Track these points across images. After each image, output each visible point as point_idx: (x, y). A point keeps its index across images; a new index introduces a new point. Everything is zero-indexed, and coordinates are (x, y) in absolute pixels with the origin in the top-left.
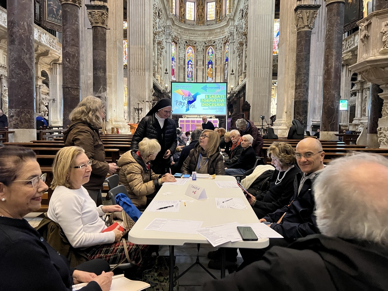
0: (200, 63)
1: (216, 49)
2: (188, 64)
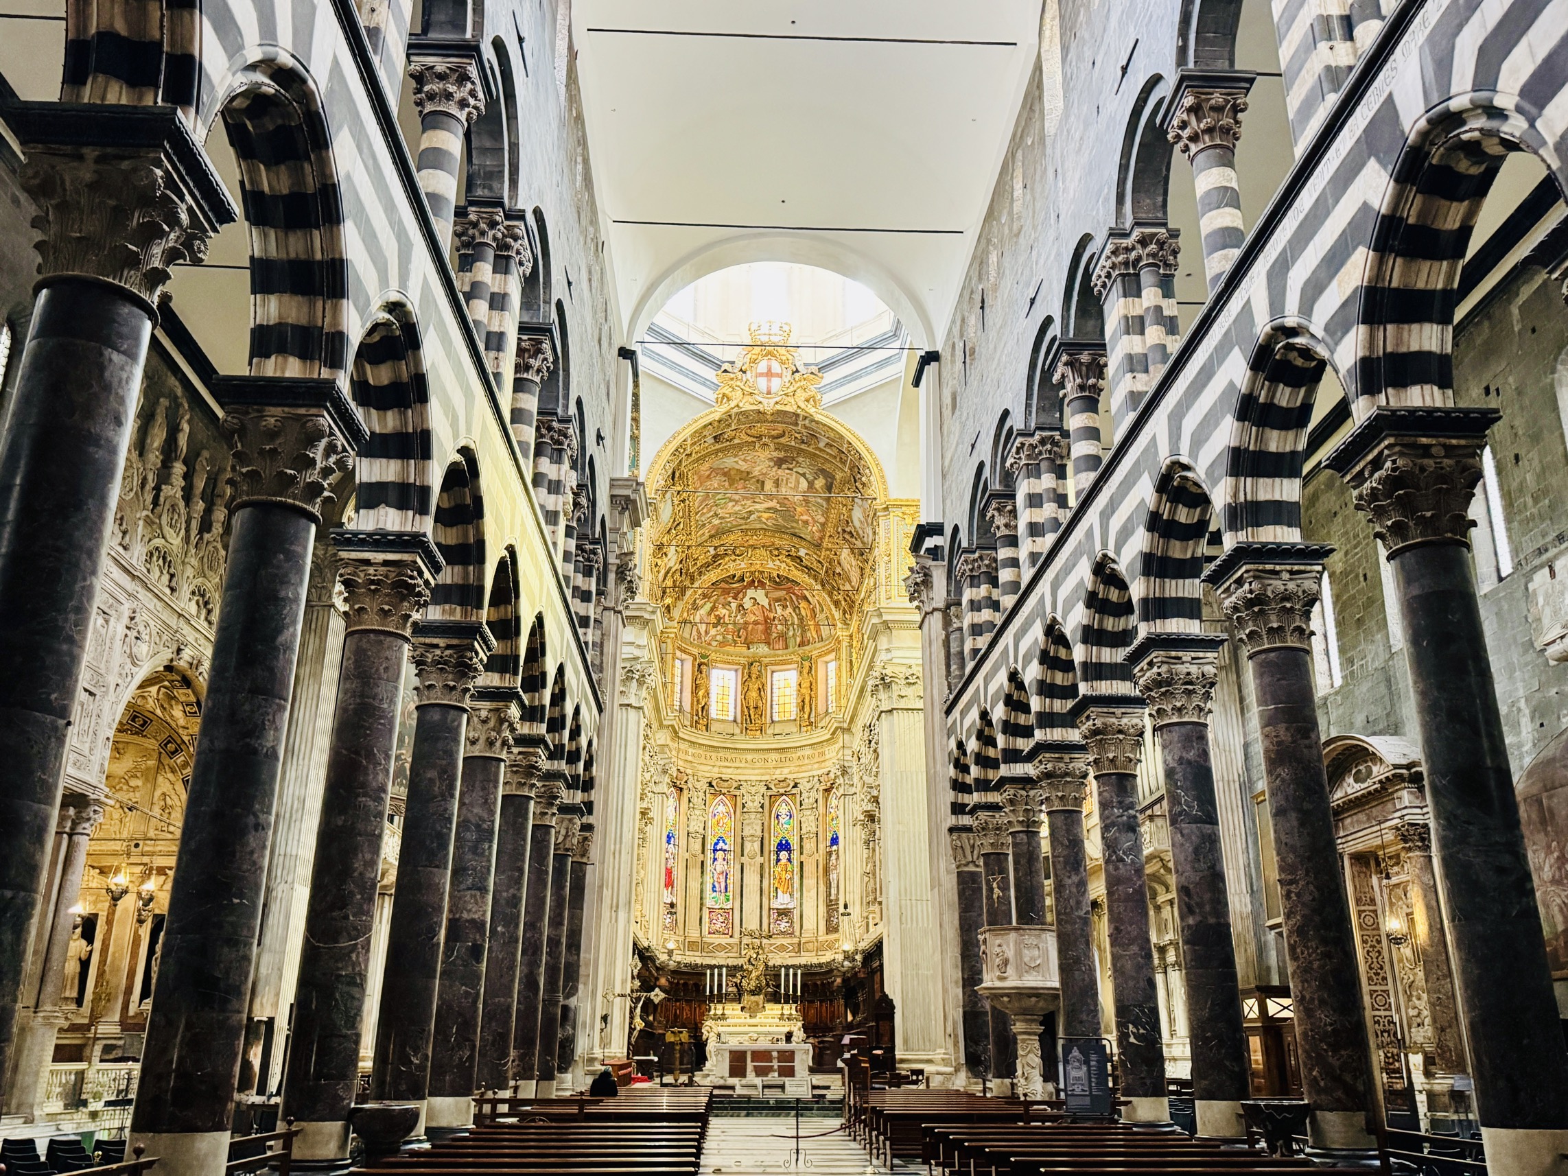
0: (752, 847)
1: (801, 805)
2: (715, 850)
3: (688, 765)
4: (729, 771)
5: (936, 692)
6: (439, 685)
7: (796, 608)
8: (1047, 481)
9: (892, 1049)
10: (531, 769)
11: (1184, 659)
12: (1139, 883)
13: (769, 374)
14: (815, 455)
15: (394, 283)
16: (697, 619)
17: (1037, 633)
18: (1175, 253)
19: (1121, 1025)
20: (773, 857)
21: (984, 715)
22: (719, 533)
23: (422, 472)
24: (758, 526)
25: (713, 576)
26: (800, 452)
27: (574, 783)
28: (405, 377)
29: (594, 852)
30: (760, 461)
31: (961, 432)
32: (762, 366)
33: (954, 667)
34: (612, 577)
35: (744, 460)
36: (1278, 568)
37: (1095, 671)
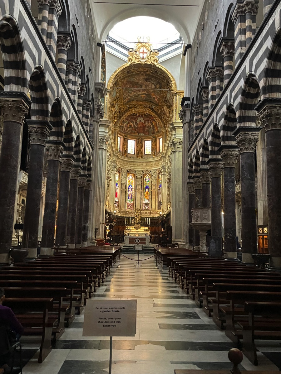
0: (139, 187)
1: (152, 177)
2: (129, 188)
3: (121, 166)
4: (133, 167)
5: (186, 146)
6: (36, 138)
7: (151, 123)
8: (217, 83)
9: (171, 238)
10: (69, 165)
11: (249, 134)
12: (233, 196)
13: (143, 52)
14: (156, 77)
15: (8, 12)
16: (124, 126)
17: (212, 127)
18: (257, 8)
19: (226, 233)
20: (144, 190)
21: (197, 152)
22: (129, 101)
23: (23, 74)
24: (141, 99)
25: (128, 113)
26: (152, 76)
27: (84, 169)
28: (15, 44)
29: (92, 188)
30: (141, 79)
31: (196, 69)
32: (141, 50)
33: (191, 139)
34: (96, 112)
35: (137, 79)
36: (276, 105)
37: (226, 138)
